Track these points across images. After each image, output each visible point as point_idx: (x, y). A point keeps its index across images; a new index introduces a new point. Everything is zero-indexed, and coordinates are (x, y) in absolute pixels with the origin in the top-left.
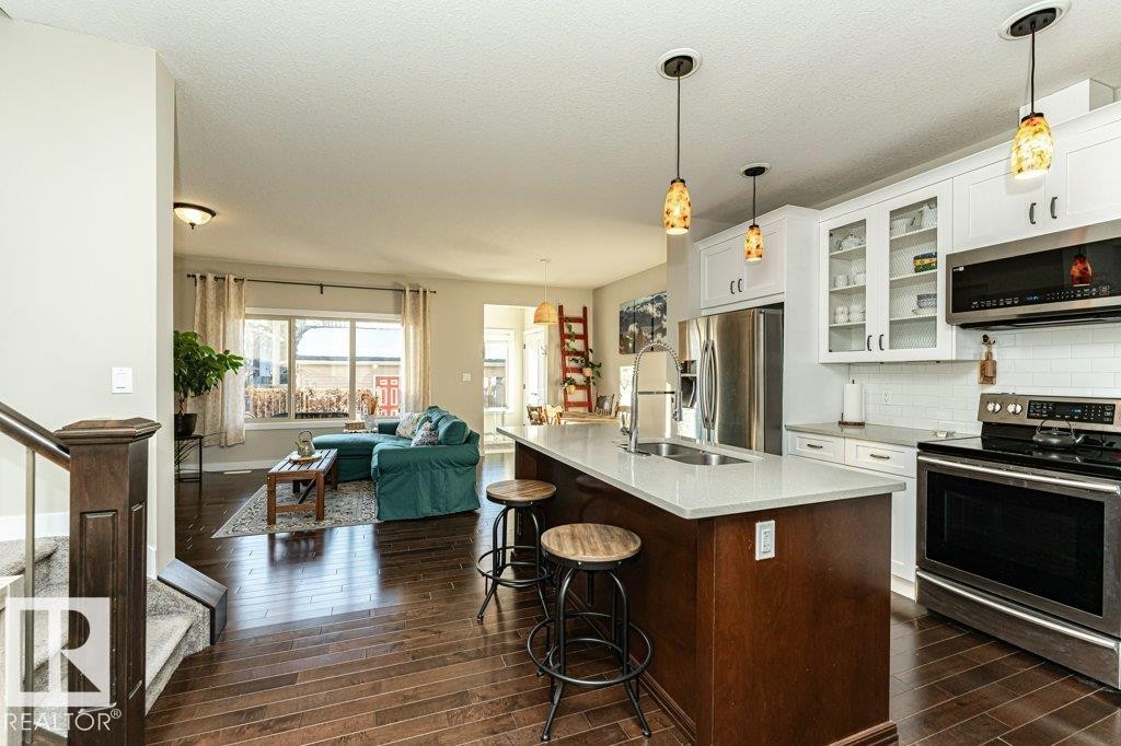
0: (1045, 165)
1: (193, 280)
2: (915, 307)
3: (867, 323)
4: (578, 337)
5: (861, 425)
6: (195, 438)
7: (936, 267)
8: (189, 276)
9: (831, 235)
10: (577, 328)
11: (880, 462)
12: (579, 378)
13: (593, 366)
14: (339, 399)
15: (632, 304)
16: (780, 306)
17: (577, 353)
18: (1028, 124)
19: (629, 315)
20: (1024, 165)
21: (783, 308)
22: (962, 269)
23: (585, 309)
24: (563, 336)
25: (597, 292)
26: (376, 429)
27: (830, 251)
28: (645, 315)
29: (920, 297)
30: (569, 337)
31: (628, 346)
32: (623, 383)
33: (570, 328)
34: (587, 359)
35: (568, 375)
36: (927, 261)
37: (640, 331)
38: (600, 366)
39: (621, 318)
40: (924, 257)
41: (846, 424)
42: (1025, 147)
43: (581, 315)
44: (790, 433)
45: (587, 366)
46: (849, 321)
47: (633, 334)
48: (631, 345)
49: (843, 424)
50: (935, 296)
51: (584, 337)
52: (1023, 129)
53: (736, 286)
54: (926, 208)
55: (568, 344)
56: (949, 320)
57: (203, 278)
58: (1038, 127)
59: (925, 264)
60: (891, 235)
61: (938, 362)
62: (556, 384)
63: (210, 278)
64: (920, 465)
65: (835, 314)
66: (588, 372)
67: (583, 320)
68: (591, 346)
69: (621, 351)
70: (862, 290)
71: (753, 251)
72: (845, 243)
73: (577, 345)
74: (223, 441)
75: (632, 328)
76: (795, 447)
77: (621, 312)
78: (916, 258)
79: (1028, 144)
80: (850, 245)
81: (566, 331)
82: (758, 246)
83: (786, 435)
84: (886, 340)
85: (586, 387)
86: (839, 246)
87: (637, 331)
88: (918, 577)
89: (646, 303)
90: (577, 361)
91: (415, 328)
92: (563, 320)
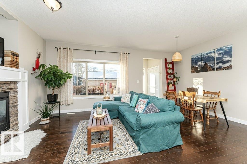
1: (56, 49)
4: (171, 68)
6: (58, 103)
8: (55, 48)
10: (171, 66)
12: (172, 82)
13: (177, 78)
14: (96, 89)
15: (200, 55)
17: (171, 74)
19: (198, 59)
24: (167, 68)
26: (113, 99)
30: (169, 68)
31: (197, 70)
32: (195, 84)
33: (169, 65)
34: (174, 76)
35: (169, 81)
37: (206, 64)
38: (179, 78)
39: (192, 60)
43: (171, 61)
45: (174, 78)
47: (201, 66)
48: (199, 69)
51: (173, 69)
55: (168, 71)
57: (60, 48)
63: (62, 48)
67: (172, 63)
73: (170, 71)
74: (66, 103)
75: (200, 63)
77: (192, 58)
85: (174, 85)
87: (204, 64)
90: (171, 76)
91: (123, 66)
92: (166, 63)
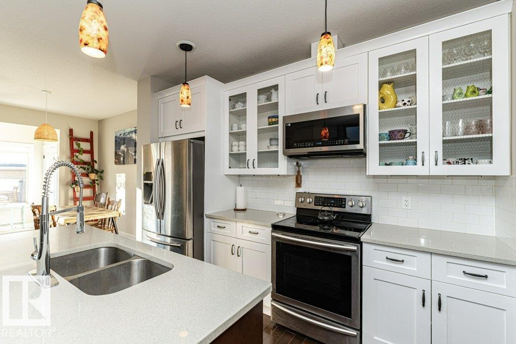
0: (332, 63)
2: (269, 145)
3: (247, 152)
4: (85, 152)
5: (244, 210)
7: (278, 124)
9: (230, 100)
10: (85, 146)
11: (253, 236)
12: (86, 180)
13: (97, 172)
15: (123, 132)
16: (203, 139)
17: (85, 163)
18: (324, 38)
19: (121, 139)
20: (324, 60)
21: (204, 141)
22: (289, 125)
23: (92, 133)
24: (73, 151)
25: (101, 122)
27: (230, 109)
28: (131, 139)
29: (271, 140)
30: (78, 151)
31: (120, 159)
32: (119, 185)
33: (79, 145)
34: (93, 167)
36: (274, 120)
37: (128, 150)
38: (102, 172)
39: (116, 141)
40: (273, 117)
41: (238, 210)
42: (324, 50)
43: (88, 137)
44: (208, 219)
45: (93, 172)
46: (239, 151)
47: (124, 152)
48: (122, 159)
49: (236, 210)
50: (278, 139)
51: (91, 152)
52: (322, 40)
53: (179, 124)
54: (273, 91)
55: (77, 157)
56: (284, 154)
58: (329, 40)
59: (273, 121)
60: (258, 103)
61: (279, 175)
62: (67, 184)
64: (273, 238)
65: (232, 146)
66: (93, 176)
67: (90, 141)
68: (96, 158)
69: (116, 163)
70: (244, 133)
71: (185, 100)
72: (237, 105)
73: (86, 157)
75: (123, 147)
76: (211, 228)
77: (116, 137)
78: (269, 118)
79: (325, 49)
80: (239, 107)
81: (75, 147)
82: (188, 97)
83: (206, 220)
84: (256, 162)
85: (92, 185)
86: (234, 107)
87: (126, 150)
88: (272, 305)
89: (131, 132)
90: (84, 169)
92: (73, 139)
